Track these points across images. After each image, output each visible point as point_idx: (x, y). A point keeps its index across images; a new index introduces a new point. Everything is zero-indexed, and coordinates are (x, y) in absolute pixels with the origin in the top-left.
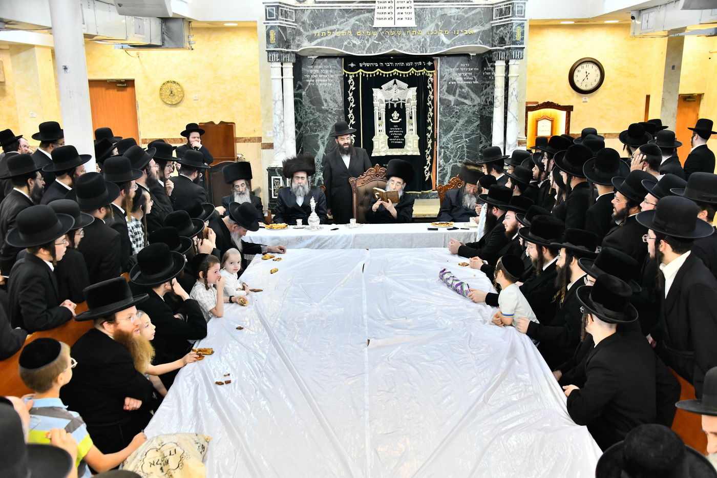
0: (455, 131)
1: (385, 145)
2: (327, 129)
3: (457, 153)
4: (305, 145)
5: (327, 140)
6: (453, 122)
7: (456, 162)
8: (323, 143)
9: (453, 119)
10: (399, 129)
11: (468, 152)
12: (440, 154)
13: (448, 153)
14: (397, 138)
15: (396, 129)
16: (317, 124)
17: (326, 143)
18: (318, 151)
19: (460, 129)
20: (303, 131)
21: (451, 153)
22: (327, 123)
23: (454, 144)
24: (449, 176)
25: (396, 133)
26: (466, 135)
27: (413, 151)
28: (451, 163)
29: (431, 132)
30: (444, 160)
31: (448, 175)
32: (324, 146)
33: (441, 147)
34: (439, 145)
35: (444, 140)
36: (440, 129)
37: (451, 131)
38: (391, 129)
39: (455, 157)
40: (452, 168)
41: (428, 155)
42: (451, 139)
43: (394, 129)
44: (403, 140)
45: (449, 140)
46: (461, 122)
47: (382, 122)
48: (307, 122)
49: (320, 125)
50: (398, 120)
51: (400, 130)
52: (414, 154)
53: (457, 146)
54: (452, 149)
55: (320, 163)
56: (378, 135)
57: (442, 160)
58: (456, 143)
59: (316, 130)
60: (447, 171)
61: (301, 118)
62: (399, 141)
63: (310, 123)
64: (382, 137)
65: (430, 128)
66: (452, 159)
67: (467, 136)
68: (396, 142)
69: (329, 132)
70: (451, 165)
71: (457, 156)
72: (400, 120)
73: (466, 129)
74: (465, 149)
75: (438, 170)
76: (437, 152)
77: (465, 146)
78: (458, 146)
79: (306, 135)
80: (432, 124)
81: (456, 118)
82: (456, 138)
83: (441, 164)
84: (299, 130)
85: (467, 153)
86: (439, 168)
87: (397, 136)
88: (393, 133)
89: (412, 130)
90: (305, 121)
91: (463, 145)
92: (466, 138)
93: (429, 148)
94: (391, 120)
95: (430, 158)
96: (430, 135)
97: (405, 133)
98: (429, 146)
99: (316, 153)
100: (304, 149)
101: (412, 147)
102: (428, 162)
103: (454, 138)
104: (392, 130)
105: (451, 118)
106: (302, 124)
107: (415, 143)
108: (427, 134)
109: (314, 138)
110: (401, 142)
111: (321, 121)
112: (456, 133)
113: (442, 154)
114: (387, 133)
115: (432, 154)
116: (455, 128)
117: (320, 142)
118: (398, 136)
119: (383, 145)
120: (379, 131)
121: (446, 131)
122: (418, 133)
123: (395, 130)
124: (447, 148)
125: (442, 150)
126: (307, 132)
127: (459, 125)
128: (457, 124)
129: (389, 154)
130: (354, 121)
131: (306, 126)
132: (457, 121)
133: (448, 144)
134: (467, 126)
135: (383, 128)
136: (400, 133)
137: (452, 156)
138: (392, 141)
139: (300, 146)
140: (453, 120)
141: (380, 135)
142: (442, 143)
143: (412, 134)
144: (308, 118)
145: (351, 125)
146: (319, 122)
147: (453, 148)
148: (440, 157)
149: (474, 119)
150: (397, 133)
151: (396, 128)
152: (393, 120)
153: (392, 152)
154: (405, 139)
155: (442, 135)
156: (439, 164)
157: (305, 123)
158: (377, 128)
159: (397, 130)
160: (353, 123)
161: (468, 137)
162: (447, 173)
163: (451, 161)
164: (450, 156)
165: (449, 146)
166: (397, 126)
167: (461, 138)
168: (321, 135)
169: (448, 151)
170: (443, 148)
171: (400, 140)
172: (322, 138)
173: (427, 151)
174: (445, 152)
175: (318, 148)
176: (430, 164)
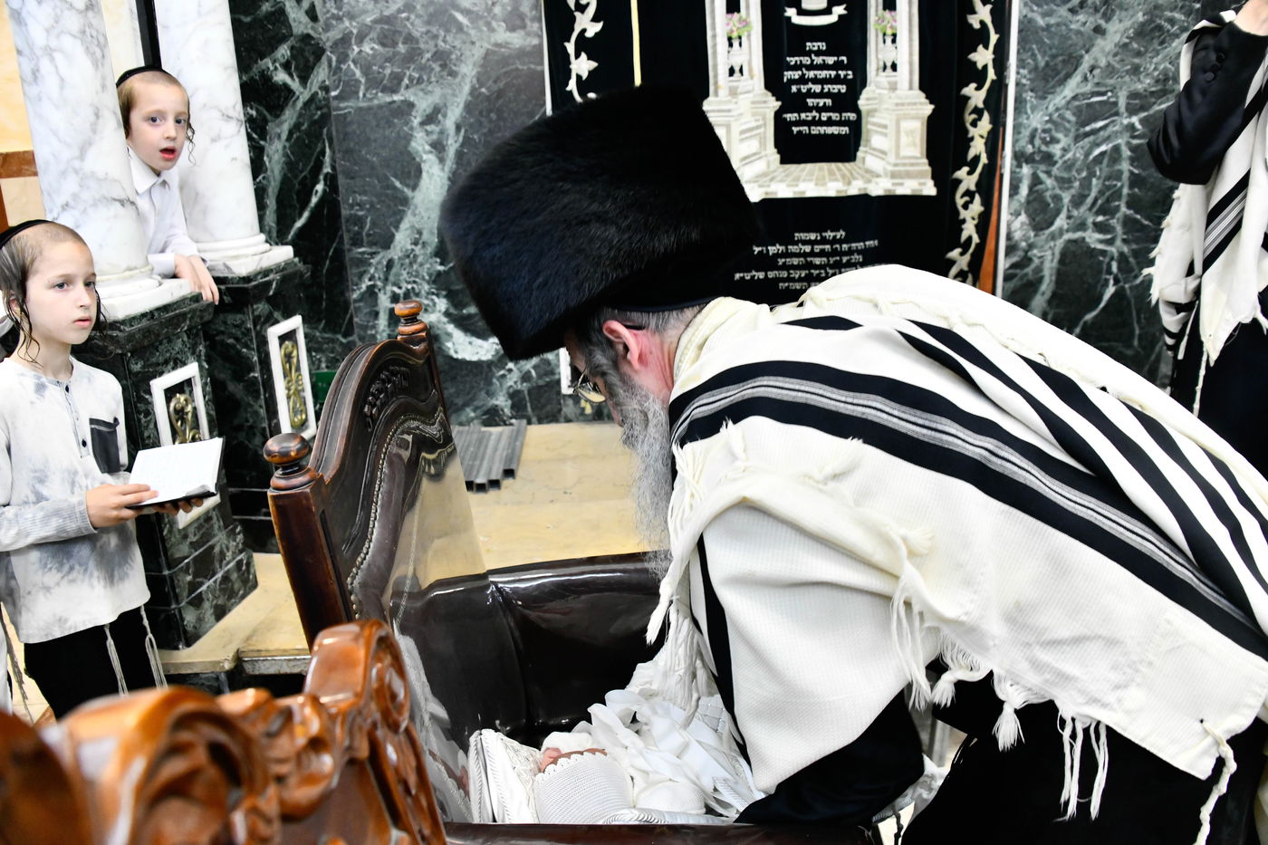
0: (1085, 79)
1: (763, 144)
2: (453, 74)
3: (1086, 184)
4: (341, 163)
5: (458, 128)
6: (1078, 32)
7: (1081, 226)
8: (438, 147)
9: (1081, 17)
10: (831, 60)
11: (1135, 181)
12: (1014, 189)
13: (1049, 182)
14: (820, 110)
15: (818, 60)
16: (402, 48)
17: (453, 145)
18: (414, 187)
19: (1109, 65)
20: (326, 89)
21: (1064, 183)
22: (449, 41)
23: (1077, 138)
24: (1048, 295)
25: (815, 81)
26: (1133, 95)
27: (893, 175)
28: (1061, 232)
29: (991, 75)
30: (1032, 217)
31: (1044, 287)
32: (442, 160)
33: (1019, 157)
34: (1015, 142)
35: (1036, 120)
36: (1021, 64)
37: (1068, 76)
38: (792, 60)
39: (1078, 201)
40: (1064, 254)
41: (968, 193)
42: (1069, 115)
43: (806, 60)
44: (852, 116)
45: (1056, 122)
46: (1118, 30)
47: (746, 23)
48: (345, 41)
49: (412, 56)
50: (827, 11)
51: (837, 66)
52: (900, 191)
53: (1087, 155)
54: (1068, 166)
55: (430, 250)
56: (723, 92)
57: (1023, 218)
58: (1087, 135)
59: (397, 79)
60: (1039, 269)
61: (312, 14)
62: (830, 123)
63: (361, 39)
64: (744, 103)
65: (983, 57)
66: (1063, 215)
67: (1139, 102)
68: (815, 130)
69: (467, 89)
70: (1060, 243)
71: (1089, 200)
72: (839, 10)
73: (1136, 70)
74: (1125, 166)
75: (1003, 264)
76: (1002, 176)
77: (1126, 153)
78: (1097, 152)
79: (348, 106)
80: (994, 38)
81: (1096, 10)
82: (1088, 113)
83: (1017, 235)
84: (304, 80)
85: (1131, 186)
86: (1007, 254)
87: (821, 95)
88: (803, 80)
89: (894, 67)
90: (334, 35)
91: (1116, 149)
92: (1132, 111)
93: (977, 158)
94: (791, 12)
95: (977, 207)
96: (983, 93)
97: (858, 83)
98: (978, 147)
99: (405, 201)
100: (341, 180)
101: (892, 158)
102: (969, 230)
103: (1078, 112)
104: (796, 67)
105: (1072, 11)
106: (319, 52)
107: (910, 133)
108: (969, 90)
109: (390, 124)
110: (845, 130)
111: (418, 28)
112: (1089, 87)
113: (1024, 190)
114: (773, 82)
115: (987, 188)
116: (1087, 61)
117: (420, 144)
118: (829, 95)
119: (753, 146)
120: (732, 72)
121: (1048, 78)
122: (925, 85)
123: (812, 67)
124: (1048, 159)
125: (1026, 170)
126: (350, 91)
127: (1103, 50)
128: (1100, 42)
129: (784, 191)
130: (595, 19)
131: (343, 58)
132: (1099, 30)
133: (1054, 141)
134: (1138, 54)
135: (752, 54)
136: (837, 80)
137: (1067, 198)
138: (799, 123)
139: (319, 165)
140: (1084, 21)
141: (733, 92)
142: (1026, 133)
143: (893, 87)
144: (352, 17)
145: (584, 45)
146: (409, 39)
147: (1075, 160)
148: (1015, 205)
149: (1172, 21)
150: (823, 82)
151: (819, 53)
152: (802, 12)
153: (797, 179)
154: (858, 112)
155: (1029, 96)
156: (1009, 237)
157: (336, 44)
158: (720, 57)
159: (824, 67)
160: (593, 29)
161: (1143, 108)
162: (1040, 280)
163: (1061, 222)
164: (1057, 198)
165: (1056, 150)
166: (823, 46)
167: (1109, 110)
168: (423, 104)
169: (1048, 173)
170: (1029, 159)
171: (835, 116)
172: (430, 119)
173: (962, 173)
174: (1036, 180)
175: (413, 173)
176: (976, 239)
